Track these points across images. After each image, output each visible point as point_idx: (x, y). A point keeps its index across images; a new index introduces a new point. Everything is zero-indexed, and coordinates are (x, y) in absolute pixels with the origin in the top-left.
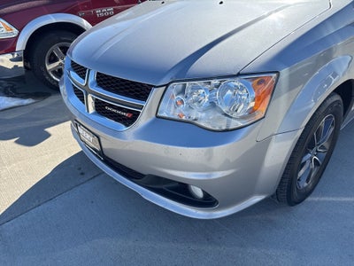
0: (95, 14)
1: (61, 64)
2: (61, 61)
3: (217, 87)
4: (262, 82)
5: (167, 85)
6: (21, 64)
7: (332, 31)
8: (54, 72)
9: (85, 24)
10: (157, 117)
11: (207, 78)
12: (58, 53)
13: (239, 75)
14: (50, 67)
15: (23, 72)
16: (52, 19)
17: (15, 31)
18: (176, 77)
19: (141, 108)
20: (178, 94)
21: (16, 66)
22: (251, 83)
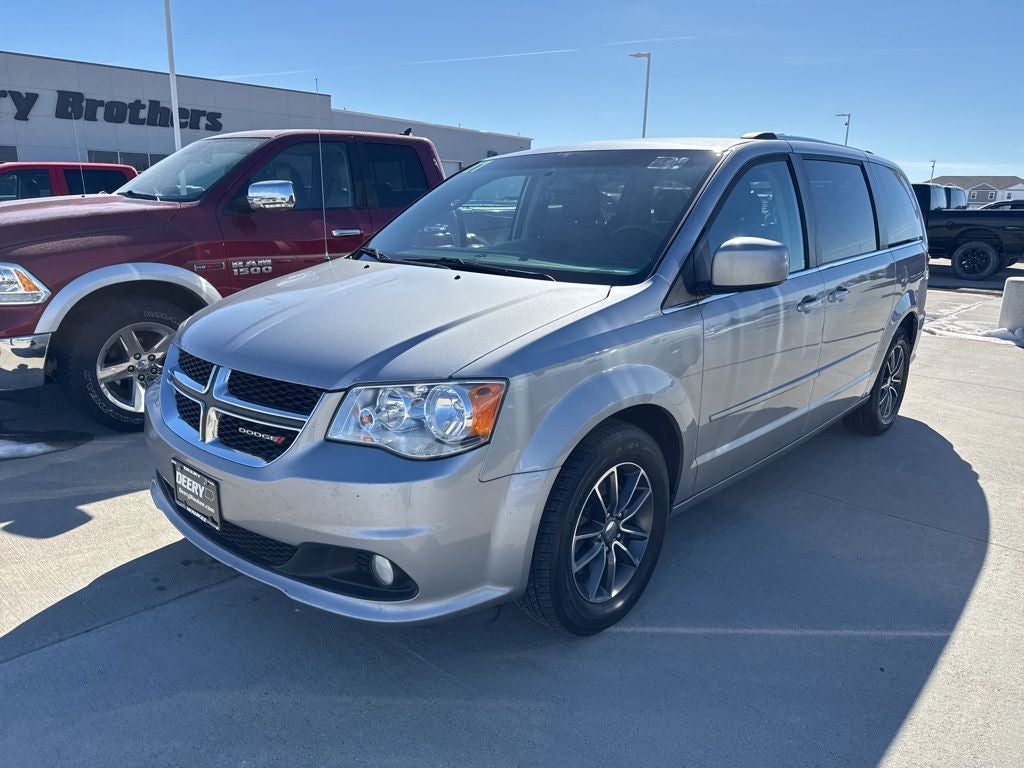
0: (229, 268)
1: (131, 369)
2: (132, 362)
3: (425, 395)
4: (484, 391)
5: (347, 391)
6: (38, 363)
7: (606, 329)
8: (111, 385)
9: (205, 287)
10: (327, 440)
11: (407, 381)
12: (131, 343)
13: (450, 379)
14: (104, 373)
15: (40, 381)
16: (133, 273)
17: (43, 291)
18: (363, 377)
19: (301, 424)
20: (366, 406)
21: (23, 367)
22: (467, 391)
